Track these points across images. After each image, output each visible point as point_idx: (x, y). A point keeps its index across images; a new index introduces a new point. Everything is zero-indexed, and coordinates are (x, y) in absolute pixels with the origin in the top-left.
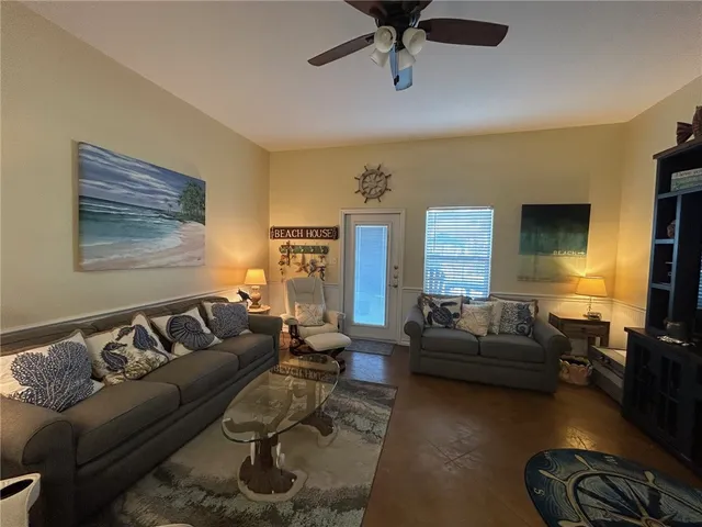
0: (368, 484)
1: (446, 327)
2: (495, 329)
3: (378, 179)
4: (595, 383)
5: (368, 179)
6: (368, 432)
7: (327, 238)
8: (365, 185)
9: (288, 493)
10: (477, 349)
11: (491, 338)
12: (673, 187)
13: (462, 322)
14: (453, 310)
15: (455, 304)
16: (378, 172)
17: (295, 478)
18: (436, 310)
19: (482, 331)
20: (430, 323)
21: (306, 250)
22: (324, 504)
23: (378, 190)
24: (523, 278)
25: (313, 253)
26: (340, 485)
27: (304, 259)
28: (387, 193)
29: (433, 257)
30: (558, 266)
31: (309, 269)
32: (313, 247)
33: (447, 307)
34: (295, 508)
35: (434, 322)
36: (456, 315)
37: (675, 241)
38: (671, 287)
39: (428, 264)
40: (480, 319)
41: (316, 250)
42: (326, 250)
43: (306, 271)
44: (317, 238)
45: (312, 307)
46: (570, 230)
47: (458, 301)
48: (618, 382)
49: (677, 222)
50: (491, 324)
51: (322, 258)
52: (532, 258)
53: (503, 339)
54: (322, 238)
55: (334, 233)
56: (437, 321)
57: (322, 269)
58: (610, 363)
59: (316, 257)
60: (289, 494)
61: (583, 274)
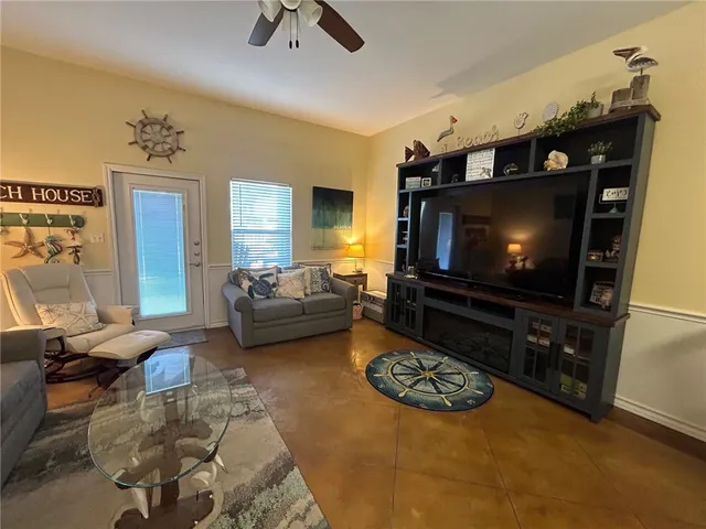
0: (284, 448)
1: (268, 297)
2: (309, 291)
3: (165, 132)
4: (365, 315)
5: (148, 129)
6: (247, 413)
7: (81, 204)
8: (145, 137)
9: (215, 510)
10: (302, 310)
11: (309, 299)
12: (407, 187)
13: (281, 290)
14: (271, 280)
15: (272, 274)
16: (164, 124)
17: (211, 493)
18: (256, 282)
19: (301, 295)
20: (252, 296)
21: (35, 220)
22: (261, 490)
23: (167, 147)
24: (316, 248)
25: (53, 225)
26: (260, 467)
27: (30, 235)
28: (179, 154)
29: (239, 231)
30: (336, 237)
31: (44, 251)
32: (51, 217)
33: (266, 279)
34: (232, 516)
35: (255, 295)
36: (274, 285)
37: (409, 219)
38: (406, 246)
39: (236, 238)
40: (297, 284)
41: (58, 221)
42: (80, 222)
43: (39, 255)
44: (57, 202)
45: (75, 307)
46: (343, 210)
47: (274, 271)
48: (379, 309)
49: (409, 207)
50: (306, 288)
51: (73, 233)
52: (321, 230)
53: (316, 298)
54: (69, 203)
55: (95, 197)
56: (258, 294)
57: (76, 250)
58: (374, 300)
59: (61, 232)
60: (217, 510)
61: (351, 242)
